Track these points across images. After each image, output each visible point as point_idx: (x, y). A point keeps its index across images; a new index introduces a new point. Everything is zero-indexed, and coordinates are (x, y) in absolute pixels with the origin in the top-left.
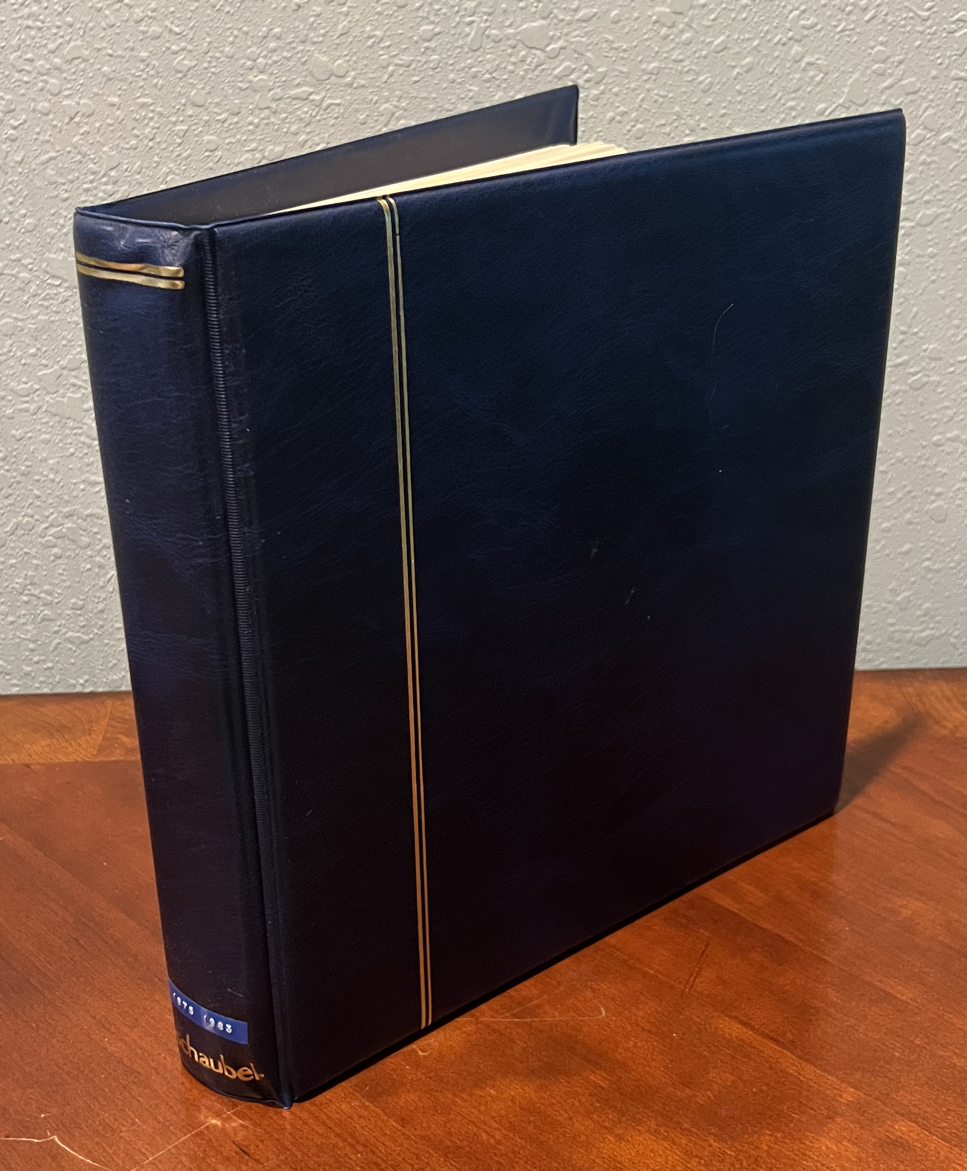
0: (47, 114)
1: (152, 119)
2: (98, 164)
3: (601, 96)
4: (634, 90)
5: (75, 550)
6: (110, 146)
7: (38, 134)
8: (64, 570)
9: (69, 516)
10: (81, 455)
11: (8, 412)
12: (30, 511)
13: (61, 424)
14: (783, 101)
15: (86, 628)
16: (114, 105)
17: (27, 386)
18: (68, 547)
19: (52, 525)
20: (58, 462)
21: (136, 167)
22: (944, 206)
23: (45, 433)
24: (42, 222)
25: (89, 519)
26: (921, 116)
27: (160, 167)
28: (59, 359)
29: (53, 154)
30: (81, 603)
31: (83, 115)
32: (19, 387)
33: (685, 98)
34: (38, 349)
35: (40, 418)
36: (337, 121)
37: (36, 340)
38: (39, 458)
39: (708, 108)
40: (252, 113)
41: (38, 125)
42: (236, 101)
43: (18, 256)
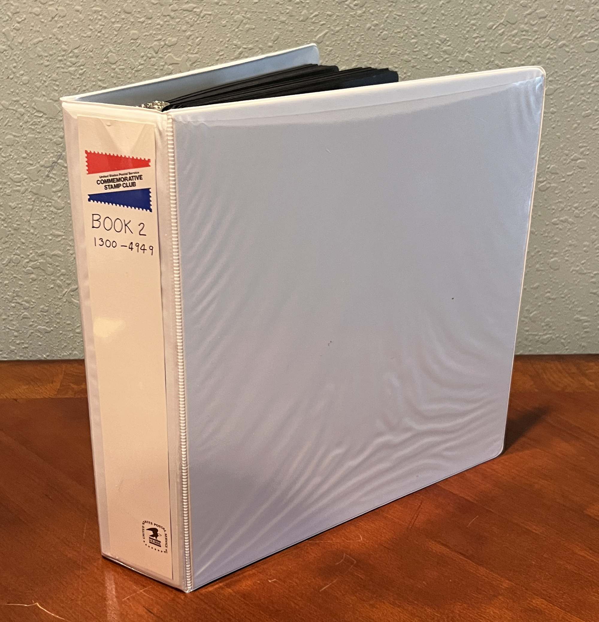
0: (38, 15)
1: (100, 20)
2: (67, 46)
3: (364, 14)
4: (382, 11)
5: (44, 276)
6: (75, 35)
7: (33, 26)
8: (37, 288)
9: (42, 255)
10: (50, 219)
11: (7, 191)
12: (18, 251)
13: (40, 200)
14: (468, 21)
15: (49, 324)
16: (78, 11)
17: (19, 176)
18: (41, 274)
19: (31, 261)
20: (36, 223)
21: (90, 47)
22: (560, 84)
23: (29, 205)
24: (33, 78)
25: (53, 257)
26: (547, 32)
27: (104, 48)
28: (39, 161)
29: (41, 39)
30: (47, 308)
31: (60, 16)
32: (15, 177)
33: (412, 17)
34: (27, 154)
35: (27, 196)
36: (209, 24)
37: (26, 149)
38: (25, 220)
39: (425, 23)
40: (159, 18)
41: (33, 21)
42: (151, 11)
43: (18, 98)
